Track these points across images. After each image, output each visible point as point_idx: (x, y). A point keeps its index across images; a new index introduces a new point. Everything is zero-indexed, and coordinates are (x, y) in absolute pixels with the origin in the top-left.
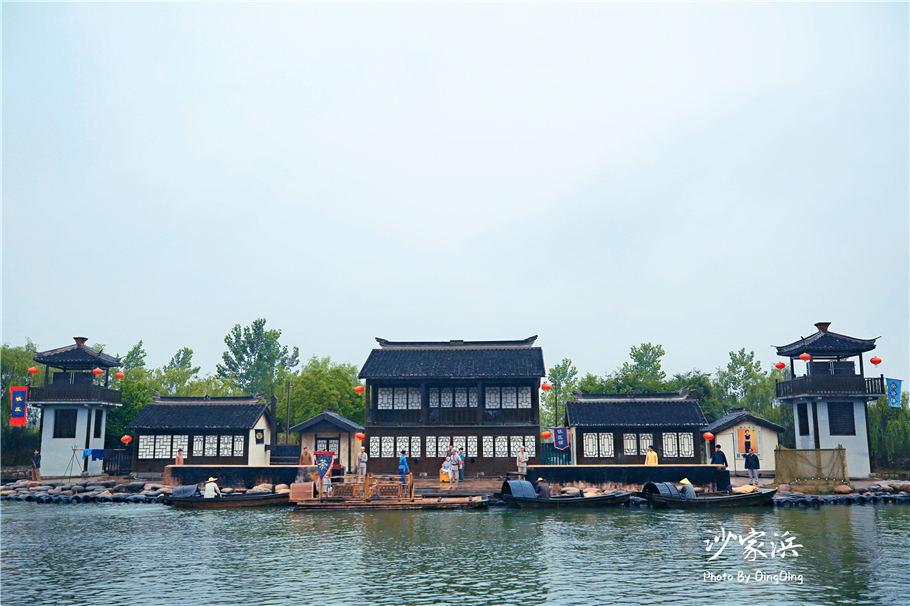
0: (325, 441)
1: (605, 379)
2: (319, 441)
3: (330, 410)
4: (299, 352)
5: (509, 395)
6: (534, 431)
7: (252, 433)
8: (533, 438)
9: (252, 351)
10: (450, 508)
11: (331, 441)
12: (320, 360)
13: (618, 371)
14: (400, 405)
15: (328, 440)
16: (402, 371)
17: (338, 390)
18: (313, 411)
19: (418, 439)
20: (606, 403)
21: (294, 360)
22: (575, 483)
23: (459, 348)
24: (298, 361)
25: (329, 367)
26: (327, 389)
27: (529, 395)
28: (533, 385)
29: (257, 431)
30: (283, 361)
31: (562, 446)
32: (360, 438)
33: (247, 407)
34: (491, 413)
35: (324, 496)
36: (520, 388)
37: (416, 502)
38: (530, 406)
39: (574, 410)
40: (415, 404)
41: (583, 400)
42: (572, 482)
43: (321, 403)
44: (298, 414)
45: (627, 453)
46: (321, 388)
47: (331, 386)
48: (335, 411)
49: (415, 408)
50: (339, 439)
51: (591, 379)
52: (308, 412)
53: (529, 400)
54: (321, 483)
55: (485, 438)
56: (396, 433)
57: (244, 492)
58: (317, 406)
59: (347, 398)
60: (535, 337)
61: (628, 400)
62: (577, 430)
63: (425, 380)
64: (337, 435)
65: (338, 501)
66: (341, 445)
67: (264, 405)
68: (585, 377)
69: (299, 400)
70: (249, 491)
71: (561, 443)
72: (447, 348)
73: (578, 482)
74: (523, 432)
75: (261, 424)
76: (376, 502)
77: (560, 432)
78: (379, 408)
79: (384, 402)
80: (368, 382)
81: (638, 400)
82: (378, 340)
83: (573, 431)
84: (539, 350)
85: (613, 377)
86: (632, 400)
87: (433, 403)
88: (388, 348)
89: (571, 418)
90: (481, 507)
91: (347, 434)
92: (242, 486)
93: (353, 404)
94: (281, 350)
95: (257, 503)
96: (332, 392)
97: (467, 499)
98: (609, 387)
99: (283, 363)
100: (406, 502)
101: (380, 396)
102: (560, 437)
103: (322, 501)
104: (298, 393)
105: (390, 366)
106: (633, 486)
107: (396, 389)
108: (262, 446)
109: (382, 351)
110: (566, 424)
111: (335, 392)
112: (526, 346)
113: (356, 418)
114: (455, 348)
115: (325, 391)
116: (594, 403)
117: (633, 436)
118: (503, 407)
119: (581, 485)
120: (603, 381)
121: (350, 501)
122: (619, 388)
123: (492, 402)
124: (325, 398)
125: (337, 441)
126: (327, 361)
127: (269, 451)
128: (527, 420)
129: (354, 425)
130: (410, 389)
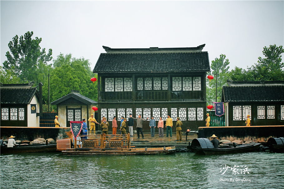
0: (72, 111)
1: (247, 70)
2: (69, 111)
3: (75, 91)
4: (52, 52)
5: (187, 82)
6: (203, 105)
7: (29, 107)
8: (202, 109)
9: (24, 51)
10: (152, 154)
11: (76, 111)
12: (64, 56)
13: (255, 66)
14: (119, 89)
15: (74, 109)
16: (120, 68)
17: (79, 78)
18: (64, 92)
19: (131, 110)
20: (247, 87)
21: (49, 57)
22: (228, 137)
23: (156, 52)
24: (52, 58)
25: (71, 60)
26: (72, 78)
27: (200, 82)
28: (202, 76)
29: (32, 105)
30: (42, 58)
31: (220, 114)
32: (93, 109)
33: (25, 90)
34: (176, 93)
35: (77, 147)
36: (194, 78)
37: (132, 151)
38: (200, 89)
39: (227, 91)
40: (128, 87)
41: (233, 85)
42: (226, 137)
43: (69, 86)
44: (55, 93)
45: (259, 118)
46: (69, 77)
47: (75, 76)
48: (78, 92)
49: (129, 90)
50: (81, 109)
51: (238, 70)
52: (60, 92)
53: (200, 85)
54: (75, 140)
55: (172, 109)
56: (116, 106)
57: (29, 143)
58: (66, 88)
59: (84, 83)
60: (204, 45)
61: (261, 85)
62: (229, 104)
63: (135, 73)
64: (79, 107)
65: (86, 150)
66: (83, 113)
67: (35, 89)
68: (234, 69)
69: (55, 84)
70: (31, 143)
71: (219, 112)
72: (148, 52)
73: (229, 136)
74: (196, 105)
75: (34, 101)
76: (108, 151)
77: (219, 105)
78: (106, 91)
79: (109, 87)
80: (99, 75)
81: (267, 85)
82: (104, 47)
83: (227, 104)
84: (206, 53)
85: (252, 69)
86: (263, 85)
87: (140, 87)
88: (110, 52)
89: (226, 97)
90: (171, 153)
91: (86, 106)
92: (27, 139)
93: (88, 87)
94: (41, 50)
95: (38, 150)
96: (75, 79)
97: (162, 149)
98: (249, 76)
99: (42, 59)
100: (126, 151)
101: (106, 83)
102: (219, 109)
103: (76, 150)
104: (55, 80)
105: (113, 64)
106: (262, 138)
107: (116, 79)
108: (35, 114)
109: (106, 54)
110: (223, 100)
111: (77, 79)
112: (198, 51)
113: (90, 95)
114: (153, 52)
115: (71, 79)
116: (240, 87)
117: (263, 107)
118: (184, 90)
119: (231, 138)
120: (245, 72)
121: (93, 150)
122: (255, 76)
123: (177, 87)
124: (71, 83)
125: (80, 111)
126: (69, 57)
127: (39, 117)
128: (198, 98)
129: (90, 101)
130: (125, 79)
